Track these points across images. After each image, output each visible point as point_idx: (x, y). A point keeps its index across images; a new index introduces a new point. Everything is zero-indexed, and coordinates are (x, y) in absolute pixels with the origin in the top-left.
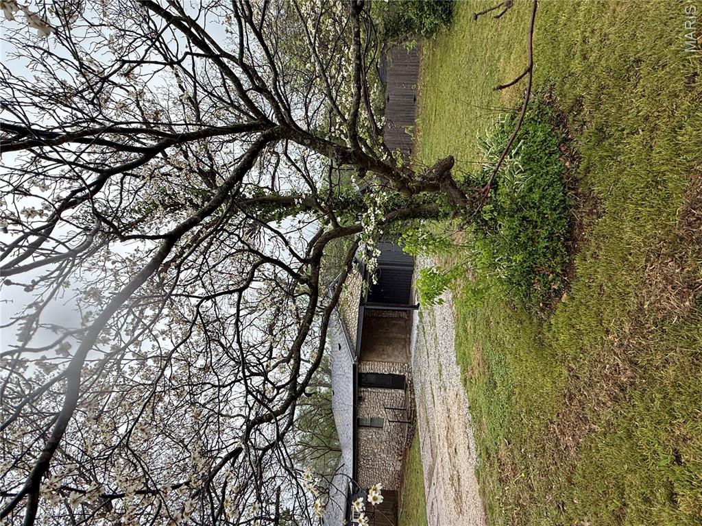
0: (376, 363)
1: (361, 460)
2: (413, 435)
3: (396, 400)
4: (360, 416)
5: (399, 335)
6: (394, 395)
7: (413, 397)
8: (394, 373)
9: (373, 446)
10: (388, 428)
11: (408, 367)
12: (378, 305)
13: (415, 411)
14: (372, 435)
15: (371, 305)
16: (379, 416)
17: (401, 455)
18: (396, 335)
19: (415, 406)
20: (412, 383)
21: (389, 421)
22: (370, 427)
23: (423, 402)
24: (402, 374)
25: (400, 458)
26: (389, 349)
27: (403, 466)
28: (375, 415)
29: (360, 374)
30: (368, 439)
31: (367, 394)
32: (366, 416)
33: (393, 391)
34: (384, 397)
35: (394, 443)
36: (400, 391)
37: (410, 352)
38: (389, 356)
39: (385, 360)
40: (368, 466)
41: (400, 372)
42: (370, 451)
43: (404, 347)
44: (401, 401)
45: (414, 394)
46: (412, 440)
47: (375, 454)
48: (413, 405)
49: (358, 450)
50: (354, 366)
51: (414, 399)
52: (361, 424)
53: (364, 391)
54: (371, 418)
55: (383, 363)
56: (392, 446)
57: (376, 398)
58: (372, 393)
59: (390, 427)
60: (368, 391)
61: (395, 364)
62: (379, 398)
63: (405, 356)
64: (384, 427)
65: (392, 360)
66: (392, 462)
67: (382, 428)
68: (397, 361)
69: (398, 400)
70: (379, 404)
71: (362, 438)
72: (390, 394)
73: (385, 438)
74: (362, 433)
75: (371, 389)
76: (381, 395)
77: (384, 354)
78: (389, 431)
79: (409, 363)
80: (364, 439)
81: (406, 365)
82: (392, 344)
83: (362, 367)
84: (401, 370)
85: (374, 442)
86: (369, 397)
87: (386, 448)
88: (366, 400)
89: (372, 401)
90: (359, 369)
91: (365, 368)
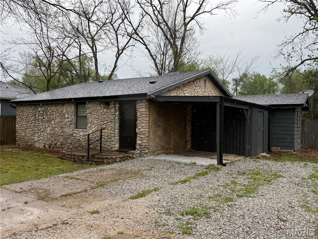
0: (147, 119)
1: (43, 109)
2: (75, 161)
3: (107, 141)
4: (88, 105)
5: (173, 143)
6: (113, 139)
7: (118, 160)
8: (138, 138)
9: (58, 120)
10: (76, 134)
11: (145, 153)
12: (220, 118)
13: (102, 163)
14: (68, 118)
15: (220, 109)
16: (90, 125)
17: (50, 147)
19: (108, 163)
20: (132, 158)
21: (89, 135)
22: (77, 116)
24: (138, 147)
25: (47, 146)
26: (160, 133)
27: (39, 150)
29: (135, 103)
30: (64, 114)
31: (113, 110)
32: (88, 111)
33: (117, 138)
34: (110, 128)
35: (61, 140)
36: (118, 145)
37: (159, 154)
38: (155, 132)
39: (150, 128)
40: (37, 116)
41: (140, 145)
42: (51, 117)
43: (163, 148)
44: (106, 147)
45: (120, 161)
46: (70, 160)
47: (49, 121)
48: (110, 161)
49: (52, 105)
50: (145, 95)
51: (116, 162)
52: (79, 105)
53: (115, 107)
54: (86, 116)
55: (147, 127)
56: (58, 138)
57: (109, 120)
58: (114, 116)
59: (78, 136)
60: (115, 111)
61: (148, 139)
62: (108, 124)
63: (155, 149)
64: (77, 130)
65: (151, 136)
66: (43, 139)
67: (77, 128)
68: (150, 142)
69: (108, 143)
70: (102, 123)
71: (64, 108)
72: (113, 135)
73: (67, 131)
74: (70, 107)
75: (117, 115)
76: (111, 125)
77: (155, 127)
78: (74, 135)
79: (149, 154)
80: (64, 110)
81: (147, 150)
82: (165, 135)
83: (144, 104)
84: (142, 146)
85: (62, 120)
86: (109, 113)
87: (56, 132)
88: (105, 110)
89: (105, 116)
90: (141, 101)
91: (142, 107)
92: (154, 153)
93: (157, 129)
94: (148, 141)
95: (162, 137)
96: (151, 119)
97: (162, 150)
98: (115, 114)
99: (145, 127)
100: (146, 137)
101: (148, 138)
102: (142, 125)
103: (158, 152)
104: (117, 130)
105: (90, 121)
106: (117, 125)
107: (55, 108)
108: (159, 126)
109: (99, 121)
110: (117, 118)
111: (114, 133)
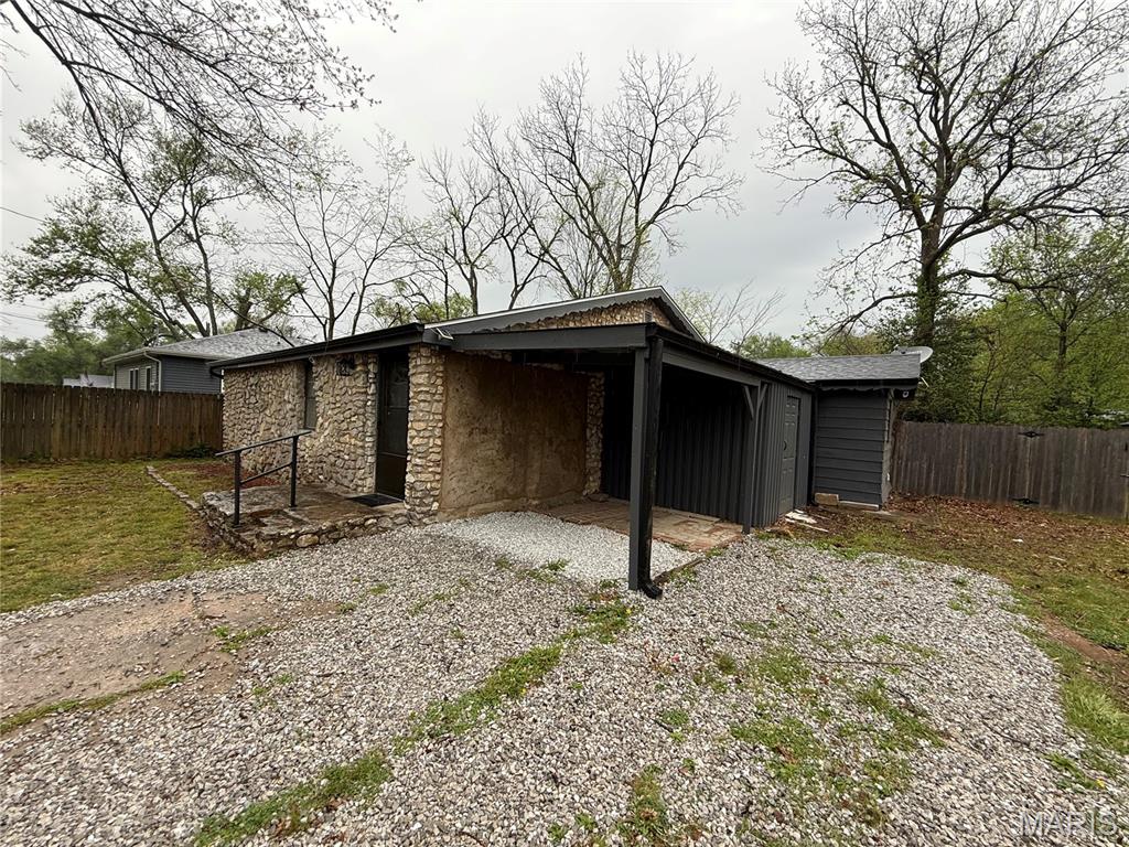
0: (437, 407)
3: (349, 468)
4: (317, 368)
5: (536, 478)
6: (359, 463)
7: (304, 541)
8: (410, 467)
11: (427, 514)
12: (648, 400)
15: (650, 377)
16: (321, 419)
18: (536, 465)
20: (362, 531)
22: (306, 397)
24: (407, 492)
26: (490, 449)
28: (321, 408)
30: (283, 392)
31: (362, 381)
32: (318, 384)
33: (371, 459)
34: (354, 432)
36: (370, 482)
38: (464, 451)
39: (448, 435)
41: (412, 487)
43: (500, 495)
50: (420, 330)
51: (294, 546)
53: (367, 372)
54: (316, 398)
55: (437, 432)
57: (354, 409)
58: (363, 398)
60: (366, 385)
61: (439, 470)
62: (353, 419)
63: (466, 499)
64: (304, 431)
65: (451, 460)
68: (447, 477)
70: (342, 417)
71: (284, 375)
72: (360, 451)
75: (372, 394)
76: (358, 424)
77: (471, 434)
79: (441, 515)
81: (436, 505)
82: (507, 456)
83: (424, 361)
84: (419, 490)
86: (355, 390)
88: (347, 381)
89: (346, 398)
90: (416, 350)
91: (419, 370)
92: (462, 512)
93: (477, 438)
94: (438, 477)
95: (498, 462)
96: (450, 410)
97: (496, 500)
98: (366, 393)
99: (427, 434)
100: (431, 464)
101: (438, 465)
102: (416, 425)
103: (482, 506)
104: (370, 439)
105: (321, 411)
106: (369, 423)
108: (485, 431)
110: (369, 403)
111: (362, 447)
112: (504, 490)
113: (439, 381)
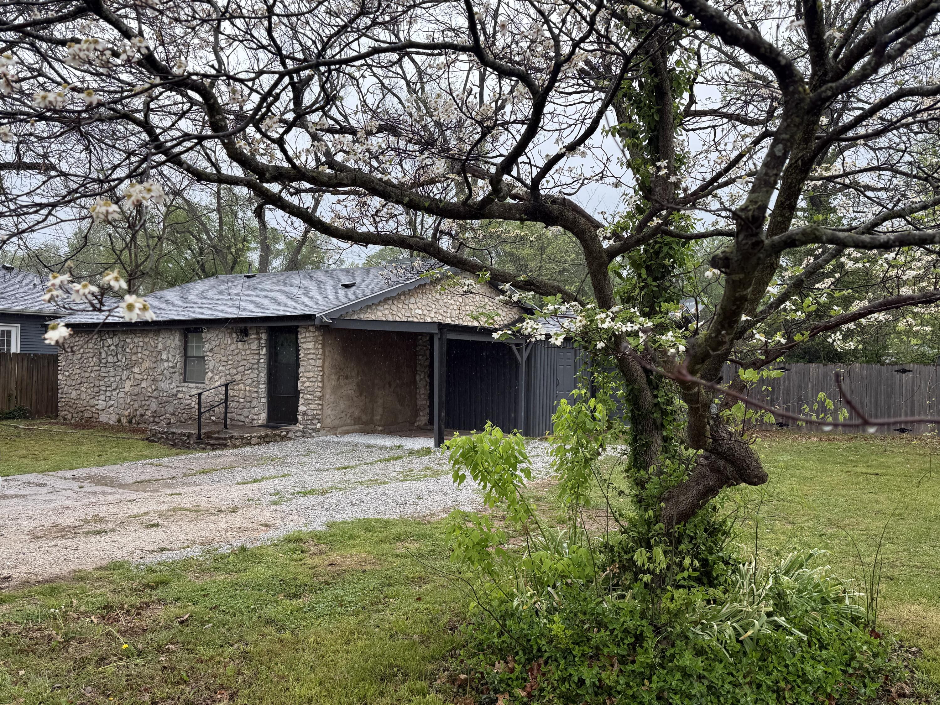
0: (319, 363)
1: (116, 340)
2: (174, 445)
3: (244, 408)
4: (207, 335)
5: (380, 410)
6: (255, 403)
7: (254, 441)
8: (301, 401)
9: (147, 364)
10: (184, 393)
11: (314, 430)
12: (441, 362)
13: (225, 446)
14: (167, 361)
15: (441, 347)
16: (210, 374)
17: (130, 422)
18: (380, 401)
19: (235, 447)
20: (283, 438)
21: (200, 395)
22: (186, 356)
23: (244, 462)
24: (300, 418)
25: (124, 420)
26: (350, 390)
27: (107, 427)
28: (210, 365)
29: (294, 331)
30: (160, 353)
31: (254, 346)
32: (207, 346)
33: (264, 400)
34: (249, 381)
35: (154, 406)
36: (264, 416)
37: (347, 433)
38: (335, 390)
39: (326, 380)
40: (103, 355)
41: (304, 414)
42: (134, 358)
43: (357, 421)
44: (242, 418)
45: (259, 444)
46: (165, 444)
47: (129, 367)
48: (238, 442)
49: (134, 332)
50: (310, 318)
51: (249, 444)
52: (190, 336)
53: (259, 339)
54: (203, 357)
55: (319, 378)
56: (147, 403)
57: (248, 365)
58: (257, 357)
59: (187, 397)
60: (260, 347)
61: (320, 402)
62: (246, 372)
63: (337, 422)
64: (186, 384)
65: (328, 396)
66: (116, 405)
67: (185, 381)
68: (325, 407)
69: (245, 412)
70: (235, 371)
71: (160, 339)
72: (255, 395)
73: (165, 389)
74: (172, 338)
75: (264, 355)
76: (252, 375)
77: (338, 379)
78: (180, 395)
79: (323, 432)
80: (160, 344)
81: (319, 425)
82: (361, 394)
83: (311, 334)
84: (308, 415)
85: (154, 365)
86: (248, 352)
87: (144, 390)
88: (240, 345)
89: (239, 358)
90: (307, 328)
91: (308, 340)
92: (334, 430)
93: (342, 382)
94: (320, 407)
95: (355, 399)
96: (327, 364)
97: (355, 424)
98: (259, 354)
99: (314, 380)
100: (316, 399)
101: (320, 400)
102: (307, 374)
103: (345, 428)
104: (263, 386)
105: (211, 367)
106: (263, 375)
107: (141, 339)
108: (347, 378)
109: (229, 367)
110: (262, 361)
111: (257, 392)
112: (359, 418)
113: (320, 346)
